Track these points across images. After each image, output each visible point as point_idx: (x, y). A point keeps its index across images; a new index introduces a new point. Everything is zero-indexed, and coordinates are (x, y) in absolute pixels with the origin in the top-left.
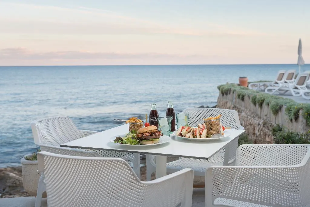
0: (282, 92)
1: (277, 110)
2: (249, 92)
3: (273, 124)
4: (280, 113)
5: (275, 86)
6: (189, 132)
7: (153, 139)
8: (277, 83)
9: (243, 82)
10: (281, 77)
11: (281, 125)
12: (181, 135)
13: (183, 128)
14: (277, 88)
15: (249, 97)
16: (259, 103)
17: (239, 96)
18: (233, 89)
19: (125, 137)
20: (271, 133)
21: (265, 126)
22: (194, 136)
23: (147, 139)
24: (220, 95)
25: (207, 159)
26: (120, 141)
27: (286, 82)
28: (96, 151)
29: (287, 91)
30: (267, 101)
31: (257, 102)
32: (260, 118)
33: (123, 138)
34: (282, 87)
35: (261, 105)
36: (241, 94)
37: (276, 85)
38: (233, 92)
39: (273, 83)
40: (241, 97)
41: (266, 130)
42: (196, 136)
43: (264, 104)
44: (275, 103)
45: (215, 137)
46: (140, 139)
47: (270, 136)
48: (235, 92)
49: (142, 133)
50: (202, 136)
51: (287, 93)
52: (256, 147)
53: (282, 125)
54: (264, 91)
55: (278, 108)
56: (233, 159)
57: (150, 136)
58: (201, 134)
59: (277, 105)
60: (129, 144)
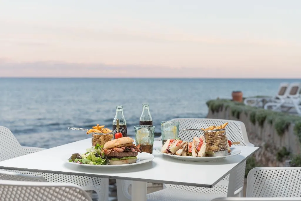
0: (285, 109)
1: (282, 129)
2: (246, 108)
3: (278, 146)
4: (286, 134)
5: (275, 102)
6: (181, 147)
7: (128, 157)
8: (278, 98)
9: (237, 96)
10: (283, 91)
11: (287, 148)
12: (169, 151)
13: (171, 142)
14: (278, 105)
15: (246, 114)
16: (260, 121)
17: (233, 113)
18: (225, 104)
19: (86, 154)
20: (275, 158)
21: (268, 149)
22: (189, 154)
23: (118, 157)
24: (209, 113)
25: (210, 186)
26: (77, 159)
27: (288, 97)
28: (44, 174)
29: (290, 108)
30: (269, 118)
31: (256, 119)
32: (260, 139)
33: (82, 155)
34: (285, 103)
35: (262, 123)
36: (235, 110)
37: (277, 101)
38: (226, 109)
39: (273, 99)
40: (236, 114)
41: (269, 154)
42: (191, 153)
43: (266, 123)
44: (279, 121)
45: (219, 155)
46: (108, 157)
47: (274, 162)
48: (228, 109)
49: (111, 149)
50: (200, 153)
51: (291, 110)
52: (276, 171)
53: (290, 149)
54: (263, 107)
55: (284, 126)
56: (240, 188)
57: (123, 152)
58: (198, 151)
59: (283, 122)
60: (91, 164)
